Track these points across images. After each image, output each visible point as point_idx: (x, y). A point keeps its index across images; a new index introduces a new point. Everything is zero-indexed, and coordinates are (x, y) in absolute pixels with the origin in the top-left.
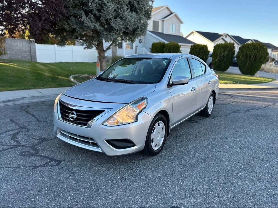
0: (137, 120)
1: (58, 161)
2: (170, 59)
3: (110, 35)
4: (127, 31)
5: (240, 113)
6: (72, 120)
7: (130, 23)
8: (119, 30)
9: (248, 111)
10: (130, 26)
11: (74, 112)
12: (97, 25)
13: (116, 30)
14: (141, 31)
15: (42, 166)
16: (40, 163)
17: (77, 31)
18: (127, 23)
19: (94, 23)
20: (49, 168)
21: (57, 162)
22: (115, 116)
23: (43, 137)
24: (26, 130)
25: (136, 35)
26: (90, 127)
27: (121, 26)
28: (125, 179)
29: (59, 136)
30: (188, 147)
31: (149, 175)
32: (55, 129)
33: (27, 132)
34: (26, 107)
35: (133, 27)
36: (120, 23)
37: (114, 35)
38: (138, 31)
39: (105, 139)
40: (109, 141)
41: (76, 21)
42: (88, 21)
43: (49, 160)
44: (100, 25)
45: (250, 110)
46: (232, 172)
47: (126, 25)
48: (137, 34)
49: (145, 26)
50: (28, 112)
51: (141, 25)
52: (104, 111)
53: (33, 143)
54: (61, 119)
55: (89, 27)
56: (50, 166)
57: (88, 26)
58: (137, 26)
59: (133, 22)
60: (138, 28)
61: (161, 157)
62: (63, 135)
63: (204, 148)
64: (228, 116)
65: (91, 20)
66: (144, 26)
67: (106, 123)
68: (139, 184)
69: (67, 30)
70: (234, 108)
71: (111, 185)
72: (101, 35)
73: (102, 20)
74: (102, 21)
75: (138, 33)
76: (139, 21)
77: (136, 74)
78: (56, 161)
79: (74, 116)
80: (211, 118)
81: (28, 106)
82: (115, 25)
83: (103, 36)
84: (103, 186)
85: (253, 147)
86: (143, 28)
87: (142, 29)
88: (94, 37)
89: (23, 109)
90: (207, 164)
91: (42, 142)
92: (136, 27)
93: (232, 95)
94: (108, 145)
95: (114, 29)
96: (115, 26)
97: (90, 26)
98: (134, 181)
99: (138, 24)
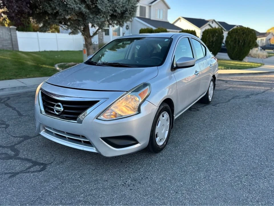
0: (139, 111)
1: (42, 164)
2: (171, 38)
3: (97, 18)
4: (115, 14)
5: (241, 99)
6: (57, 113)
7: (118, 5)
8: (107, 13)
9: (248, 96)
10: (118, 8)
11: (60, 104)
12: (82, 7)
13: (103, 13)
14: (130, 14)
15: (22, 172)
16: (19, 169)
17: (60, 14)
18: (115, 5)
19: (78, 5)
20: (32, 175)
21: (42, 166)
22: (112, 108)
23: (24, 134)
24: (5, 126)
25: (124, 18)
26: (80, 122)
27: (109, 8)
28: (128, 186)
29: (43, 133)
30: (195, 140)
31: (157, 178)
32: (37, 125)
33: (6, 129)
34: (6, 99)
35: (121, 9)
36: (108, 5)
37: (101, 18)
38: (127, 14)
39: (101, 137)
40: (106, 139)
41: (59, 3)
42: (72, 3)
43: (31, 164)
44: (85, 7)
45: (250, 95)
46: (253, 169)
47: (113, 7)
48: (126, 17)
49: (134, 8)
50: (7, 105)
51: (130, 7)
52: (98, 101)
53: (12, 142)
54: (44, 113)
55: (74, 9)
56: (32, 172)
57: (73, 8)
58: (126, 8)
59: (121, 3)
60: (126, 10)
61: (167, 154)
62: (47, 131)
63: (214, 141)
64: (229, 103)
65: (75, 1)
66: (133, 9)
67: (102, 117)
68: (146, 192)
69: (49, 12)
70: (233, 93)
71: (112, 194)
72: (86, 18)
73: (87, 1)
74: (88, 3)
75: (126, 16)
76: (127, 3)
77: (129, 58)
78: (40, 164)
79: (59, 108)
80: (212, 105)
81: (9, 98)
82: (102, 7)
83: (89, 19)
84: (101, 198)
85: (267, 137)
86: (132, 10)
87: (131, 11)
88: (79, 20)
89: (2, 101)
90: (221, 161)
91: (23, 141)
92: (125, 9)
93: (228, 81)
94: (105, 144)
95: (101, 11)
96: (102, 8)
97: (75, 8)
98: (140, 188)
99: (127, 6)
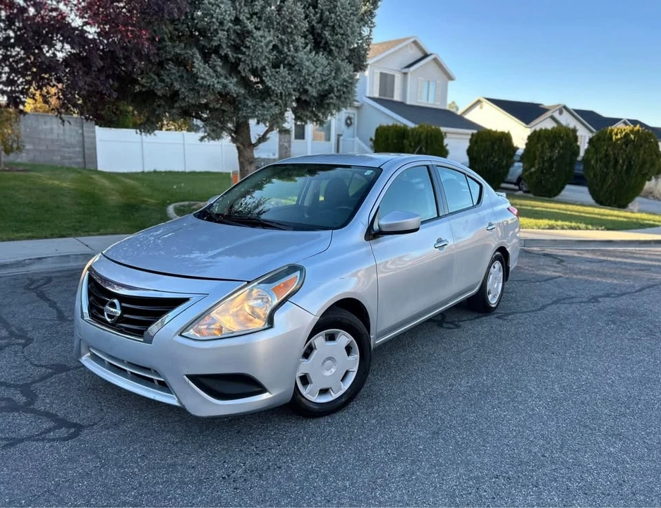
1: (75, 425)
2: (379, 168)
3: (263, 107)
4: (304, 98)
5: (574, 306)
6: (109, 320)
7: (311, 79)
8: (286, 96)
9: (595, 299)
10: (311, 85)
11: (116, 301)
12: (231, 82)
13: (277, 96)
14: (339, 97)
15: (30, 438)
16: (27, 431)
17: (181, 96)
18: (305, 79)
19: (222, 79)
20: (47, 445)
21: (72, 430)
22: (213, 314)
23: (58, 360)
24: (23, 341)
25: (326, 106)
26: (149, 340)
27: (289, 86)
28: (234, 481)
29: (86, 360)
30: (419, 395)
31: (300, 470)
32: (76, 343)
33: (23, 348)
34: (42, 282)
35: (319, 87)
36: (287, 79)
37: (271, 107)
38: (332, 98)
39: (187, 373)
40: (196, 379)
41: (180, 74)
42: (209, 74)
43: (52, 424)
44: (237, 82)
45: (601, 297)
46: (519, 465)
47: (300, 83)
48: (329, 104)
49: (349, 85)
50: (42, 296)
51: (338, 83)
52: (187, 300)
53: (29, 377)
54: (87, 317)
55: (211, 87)
56: (49, 440)
57: (209, 86)
58: (330, 85)
59: (319, 75)
60: (331, 90)
61: (342, 421)
62: (95, 358)
63: (461, 399)
64: (540, 314)
65: (215, 71)
66: (346, 87)
67: (191, 332)
68: (265, 496)
69: (159, 93)
70: (561, 290)
71: (194, 495)
72: (240, 106)
73: (242, 71)
74: (244, 75)
75: (332, 103)
76: (333, 74)
78: (70, 425)
79: (114, 310)
80: (496, 315)
81: (49, 280)
82: (275, 82)
83: (244, 109)
84: (170, 499)
85: (588, 398)
86: (345, 90)
87: (342, 93)
88: (224, 111)
89: (33, 287)
90: (457, 443)
91: (51, 375)
92: (327, 88)
93: (563, 258)
94: (196, 392)
95: (273, 91)
96: (275, 86)
97: (213, 85)
98: (256, 486)
99: (333, 81)
